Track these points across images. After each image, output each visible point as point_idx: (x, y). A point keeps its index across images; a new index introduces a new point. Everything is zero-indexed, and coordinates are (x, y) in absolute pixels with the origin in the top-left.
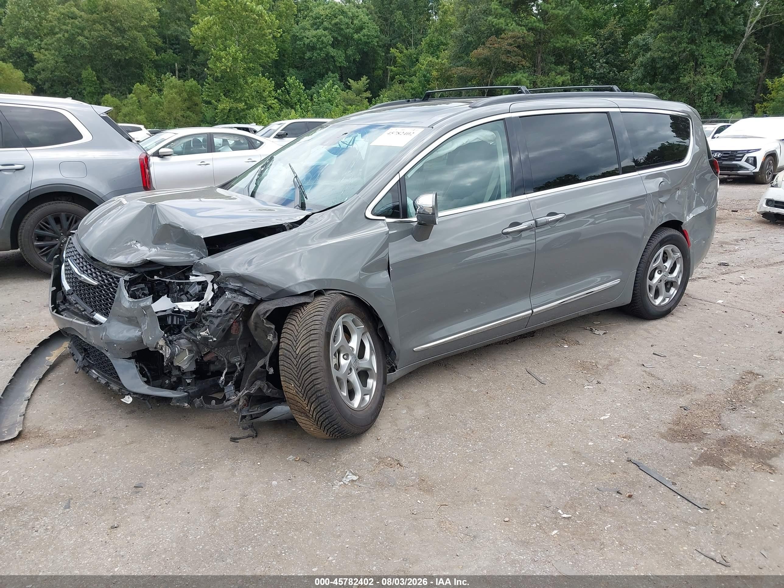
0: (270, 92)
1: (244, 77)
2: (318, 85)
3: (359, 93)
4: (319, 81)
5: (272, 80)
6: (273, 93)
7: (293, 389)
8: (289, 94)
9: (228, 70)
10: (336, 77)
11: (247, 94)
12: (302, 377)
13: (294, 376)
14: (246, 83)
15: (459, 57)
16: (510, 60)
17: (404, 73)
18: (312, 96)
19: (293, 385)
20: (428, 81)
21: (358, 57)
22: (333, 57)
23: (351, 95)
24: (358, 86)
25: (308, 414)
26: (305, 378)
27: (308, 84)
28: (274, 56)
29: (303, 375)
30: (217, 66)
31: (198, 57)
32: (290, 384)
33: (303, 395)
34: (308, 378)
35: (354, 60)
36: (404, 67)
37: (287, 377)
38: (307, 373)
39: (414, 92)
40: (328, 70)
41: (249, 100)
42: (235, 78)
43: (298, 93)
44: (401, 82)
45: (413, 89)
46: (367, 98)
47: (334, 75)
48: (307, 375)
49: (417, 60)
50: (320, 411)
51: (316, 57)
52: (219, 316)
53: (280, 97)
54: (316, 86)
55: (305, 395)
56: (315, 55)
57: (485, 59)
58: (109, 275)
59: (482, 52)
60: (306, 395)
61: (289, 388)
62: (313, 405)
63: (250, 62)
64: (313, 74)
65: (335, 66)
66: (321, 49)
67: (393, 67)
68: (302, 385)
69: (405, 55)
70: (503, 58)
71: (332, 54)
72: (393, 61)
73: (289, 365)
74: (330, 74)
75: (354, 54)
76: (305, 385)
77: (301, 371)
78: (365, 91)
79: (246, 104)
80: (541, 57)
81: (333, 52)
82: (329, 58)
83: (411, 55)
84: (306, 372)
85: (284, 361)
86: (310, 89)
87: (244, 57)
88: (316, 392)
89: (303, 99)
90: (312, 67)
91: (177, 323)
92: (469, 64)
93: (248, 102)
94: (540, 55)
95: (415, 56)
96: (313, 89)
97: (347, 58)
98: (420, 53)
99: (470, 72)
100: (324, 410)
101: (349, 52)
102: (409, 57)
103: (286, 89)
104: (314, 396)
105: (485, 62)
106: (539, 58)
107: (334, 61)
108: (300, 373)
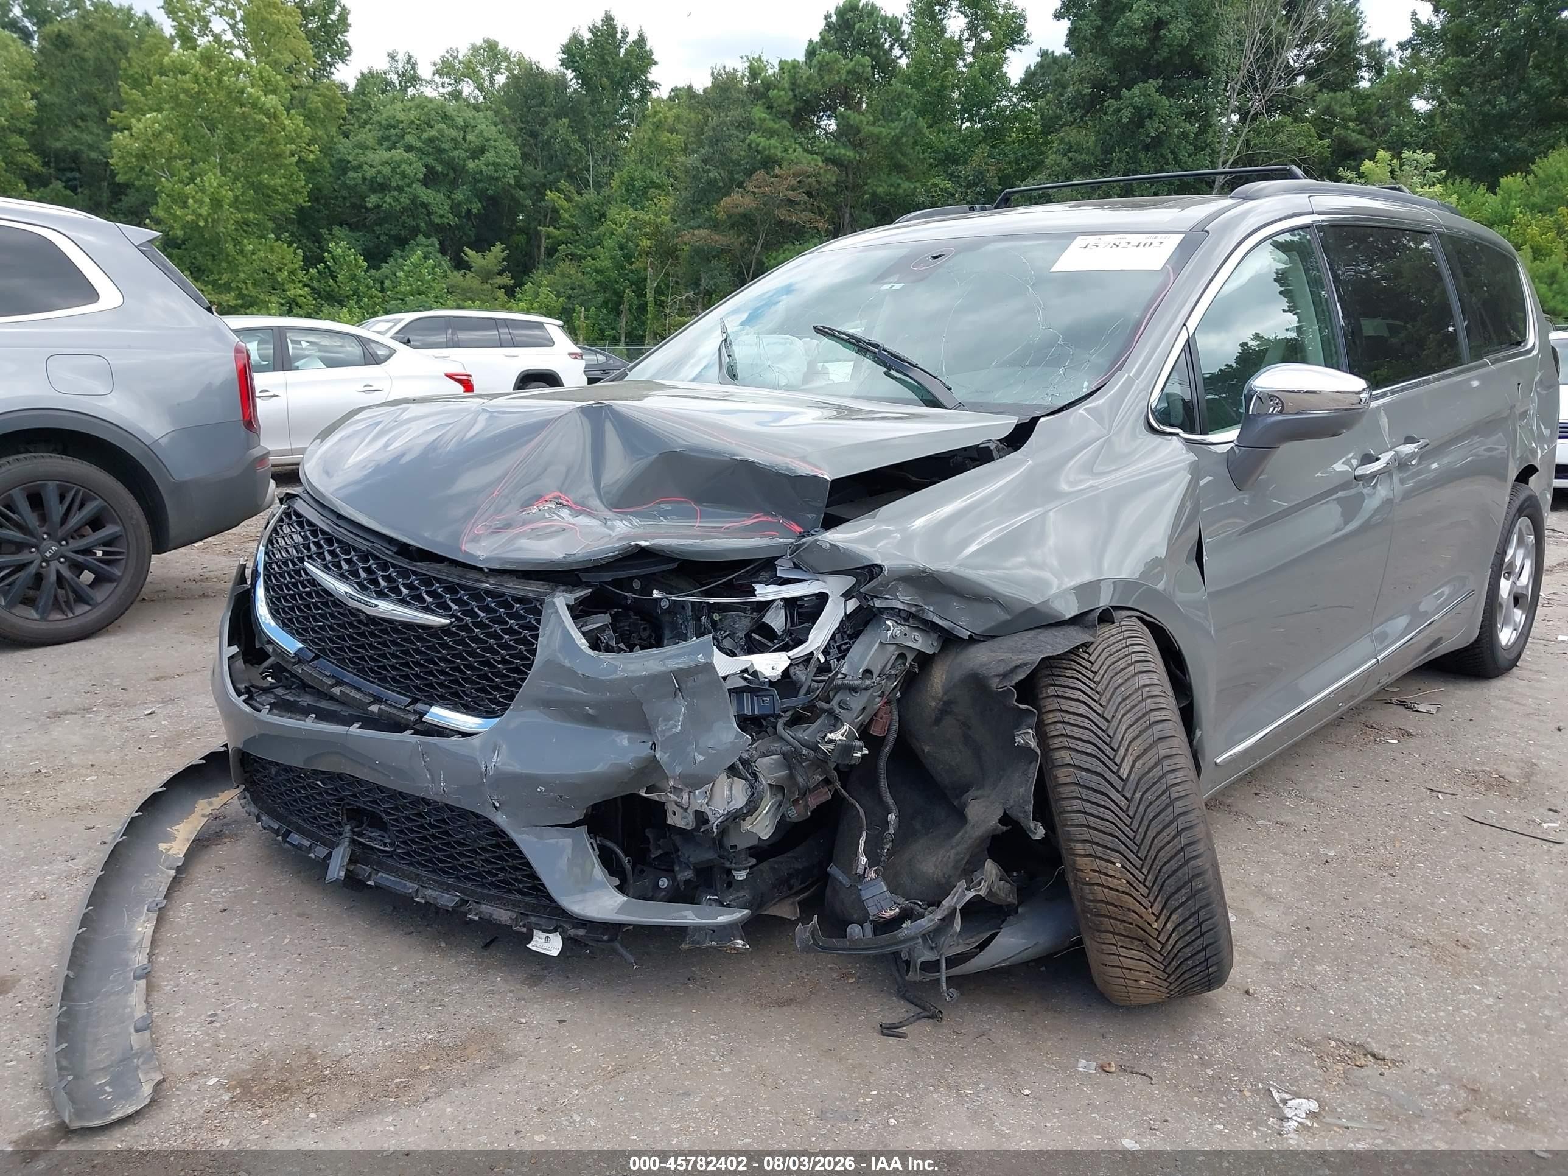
0: (292, 272)
1: (236, 242)
2: (396, 260)
3: (486, 276)
4: (399, 252)
5: (298, 248)
6: (301, 274)
7: (1118, 875)
8: (334, 277)
9: (202, 224)
10: (432, 245)
11: (242, 275)
12: (1148, 842)
13: (1124, 838)
14: (242, 251)
15: (693, 212)
16: (794, 219)
17: (576, 241)
18: (382, 283)
19: (1119, 865)
20: (629, 258)
21: (476, 207)
22: (425, 205)
23: (471, 281)
24: (484, 262)
25: (1152, 942)
26: (1158, 843)
27: (375, 257)
28: (302, 200)
29: (1151, 834)
30: (174, 215)
31: (123, 197)
32: (1110, 862)
33: (1150, 889)
34: (1168, 843)
35: (469, 211)
36: (574, 228)
37: (1098, 844)
38: (1165, 827)
39: (599, 278)
40: (415, 231)
41: (247, 289)
42: (216, 240)
43: (353, 277)
44: (573, 257)
45: (597, 271)
46: (504, 287)
47: (429, 241)
48: (1164, 834)
49: (603, 215)
50: (1192, 930)
51: (390, 204)
52: (866, 689)
53: (315, 284)
54: (391, 261)
55: (1156, 889)
56: (388, 199)
57: (745, 215)
58: (489, 593)
59: (738, 201)
60: (1160, 891)
61: (1106, 874)
62: (1174, 917)
63: (248, 210)
64: (384, 238)
65: (430, 223)
66: (400, 189)
67: (551, 229)
68: (1149, 862)
69: (577, 206)
70: (782, 213)
71: (425, 199)
72: (553, 216)
73: (1101, 810)
74: (421, 238)
75: (468, 200)
76: (1159, 863)
77: (1145, 822)
78: (500, 273)
79: (241, 296)
80: (851, 214)
81: (426, 195)
82: (419, 207)
83: (588, 206)
84: (1161, 827)
85: (1082, 799)
86: (378, 268)
87: (236, 198)
88: (1190, 880)
89: (362, 289)
90: (380, 225)
91: (753, 710)
92: (715, 225)
93: (245, 292)
94: (848, 211)
95: (597, 208)
96: (386, 268)
97: (455, 208)
98: (608, 201)
99: (720, 239)
100: (1204, 928)
101: (459, 196)
102: (585, 209)
103: (328, 267)
104: (1184, 891)
105: (743, 222)
106: (847, 215)
107: (429, 214)
108: (1142, 831)
